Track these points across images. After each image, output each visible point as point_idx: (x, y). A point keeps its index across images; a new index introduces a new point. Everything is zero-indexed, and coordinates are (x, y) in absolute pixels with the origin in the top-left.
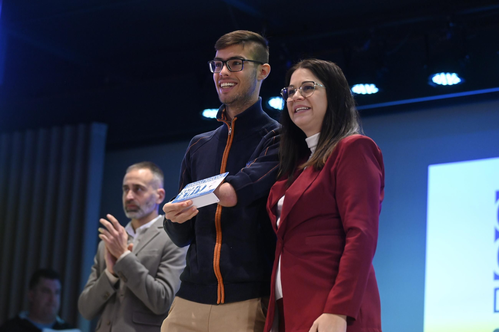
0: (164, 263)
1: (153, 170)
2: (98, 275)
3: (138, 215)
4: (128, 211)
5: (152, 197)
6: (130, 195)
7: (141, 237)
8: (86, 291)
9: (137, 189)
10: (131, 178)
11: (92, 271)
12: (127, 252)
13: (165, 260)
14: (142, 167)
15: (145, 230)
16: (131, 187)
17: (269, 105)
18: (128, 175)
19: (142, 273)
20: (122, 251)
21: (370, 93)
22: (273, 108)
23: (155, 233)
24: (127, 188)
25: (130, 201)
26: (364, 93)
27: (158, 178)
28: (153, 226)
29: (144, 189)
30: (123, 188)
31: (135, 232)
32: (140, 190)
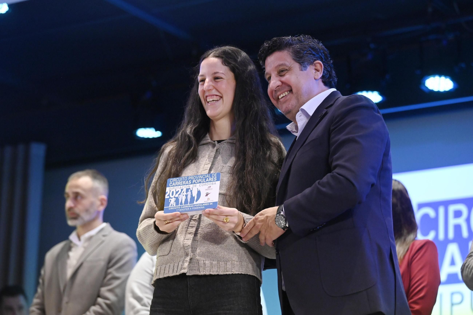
4: (69, 219)
5: (92, 204)
6: (70, 203)
7: (86, 244)
9: (77, 196)
15: (91, 238)
16: (71, 195)
18: (69, 184)
24: (68, 196)
25: (71, 209)
28: (97, 234)
29: (83, 197)
32: (79, 198)
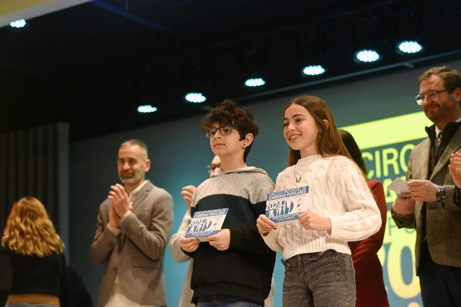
0: (155, 219)
1: (141, 145)
2: (103, 230)
3: (131, 181)
4: (123, 178)
5: (141, 167)
6: (127, 166)
8: (95, 244)
10: (123, 153)
11: (98, 228)
12: (129, 213)
13: (155, 216)
14: (133, 144)
16: (126, 160)
17: (186, 100)
18: (121, 151)
19: (142, 228)
20: (125, 211)
21: (259, 85)
22: (189, 102)
23: (144, 196)
24: (123, 161)
25: (126, 171)
26: (255, 85)
27: (144, 152)
28: (141, 190)
30: (118, 162)
31: (129, 196)
